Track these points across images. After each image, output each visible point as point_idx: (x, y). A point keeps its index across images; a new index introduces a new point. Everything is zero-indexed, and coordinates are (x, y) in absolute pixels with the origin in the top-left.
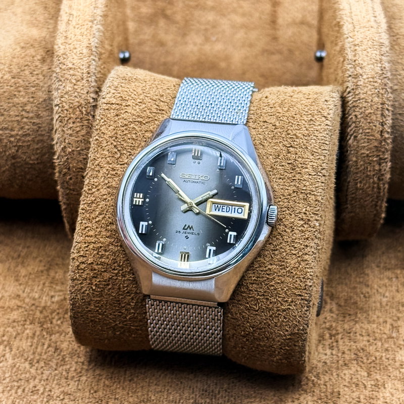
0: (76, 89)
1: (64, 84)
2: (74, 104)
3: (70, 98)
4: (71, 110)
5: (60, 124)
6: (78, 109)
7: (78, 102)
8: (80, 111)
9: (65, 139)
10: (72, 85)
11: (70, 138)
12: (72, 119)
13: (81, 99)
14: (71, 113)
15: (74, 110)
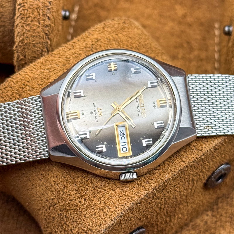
2: (34, 6)
4: (30, 11)
5: (21, 21)
6: (36, 11)
7: (37, 5)
8: (38, 12)
9: (23, 34)
11: (28, 33)
12: (31, 17)
13: (40, 2)
14: (30, 13)
15: (33, 11)
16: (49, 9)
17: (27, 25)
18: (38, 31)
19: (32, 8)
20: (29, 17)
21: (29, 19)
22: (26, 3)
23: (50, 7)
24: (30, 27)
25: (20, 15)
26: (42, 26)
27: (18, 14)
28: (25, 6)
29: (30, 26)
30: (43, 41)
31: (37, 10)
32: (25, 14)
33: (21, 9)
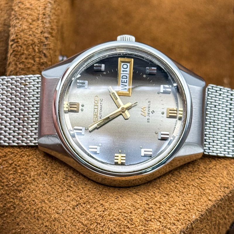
0: (31, 28)
1: (21, 23)
2: (29, 42)
3: (25, 36)
4: (24, 47)
5: (14, 58)
6: (31, 47)
7: (32, 40)
8: (33, 49)
10: (28, 24)
12: (25, 55)
13: (35, 37)
14: (24, 49)
15: (28, 47)
16: (45, 45)
17: (21, 63)
18: (33, 70)
19: (27, 44)
20: (23, 54)
21: (24, 56)
22: (20, 38)
23: (46, 43)
24: (24, 65)
25: (13, 52)
26: (37, 64)
27: (10, 51)
28: (19, 43)
29: (24, 64)
31: (32, 46)
32: (19, 51)
33: (15, 45)
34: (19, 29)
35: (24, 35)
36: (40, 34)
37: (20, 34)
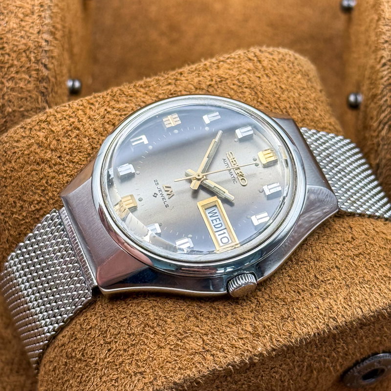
0: (23, 27)
1: (7, 19)
2: (20, 47)
3: (14, 38)
4: (14, 55)
6: (24, 54)
7: (25, 44)
8: (28, 57)
9: (3, 95)
10: (18, 21)
11: (11, 93)
12: (15, 67)
13: (29, 40)
14: (14, 58)
15: (19, 55)
16: (46, 51)
17: (9, 79)
18: (28, 89)
19: (17, 50)
20: (12, 66)
21: (13, 70)
22: (6, 42)
23: (47, 48)
24: (14, 83)
26: (34, 80)
28: (5, 49)
29: (14, 81)
30: (37, 106)
31: (26, 53)
32: (6, 61)
34: (4, 28)
35: (12, 37)
36: (37, 35)
37: (5, 37)
